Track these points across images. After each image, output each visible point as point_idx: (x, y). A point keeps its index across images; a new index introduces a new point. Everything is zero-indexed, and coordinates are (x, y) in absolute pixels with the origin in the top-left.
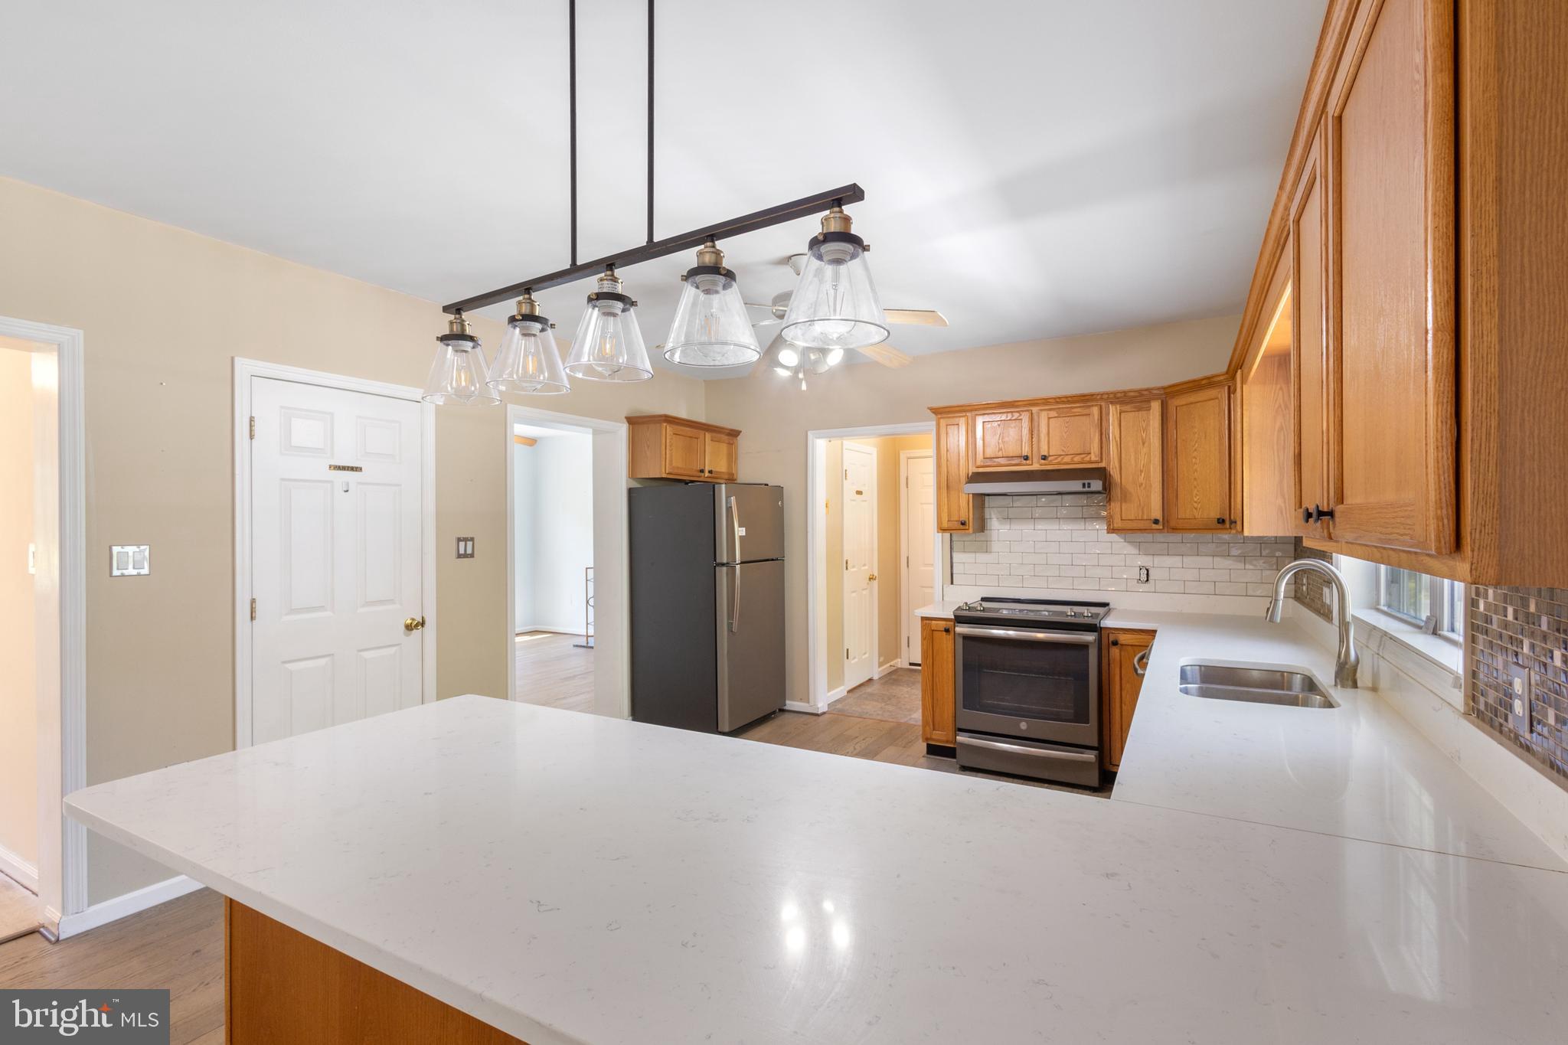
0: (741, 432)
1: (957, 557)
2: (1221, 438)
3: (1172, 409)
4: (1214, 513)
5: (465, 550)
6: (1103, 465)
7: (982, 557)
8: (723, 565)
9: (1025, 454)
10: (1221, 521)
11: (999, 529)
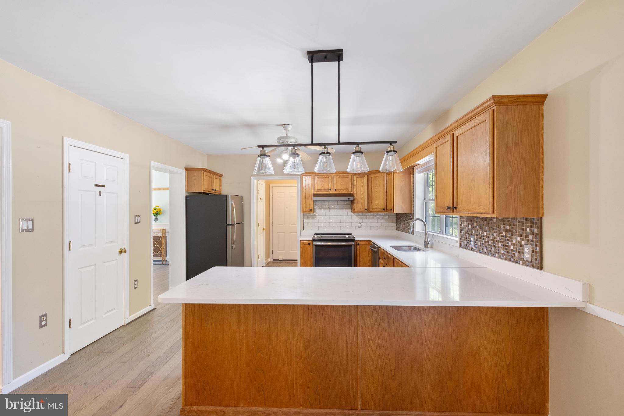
0: (223, 175)
1: (305, 221)
2: (384, 187)
3: (370, 178)
4: (382, 207)
5: (138, 221)
6: (351, 193)
7: (313, 221)
8: (229, 225)
9: (330, 188)
10: (384, 209)
11: (318, 212)
